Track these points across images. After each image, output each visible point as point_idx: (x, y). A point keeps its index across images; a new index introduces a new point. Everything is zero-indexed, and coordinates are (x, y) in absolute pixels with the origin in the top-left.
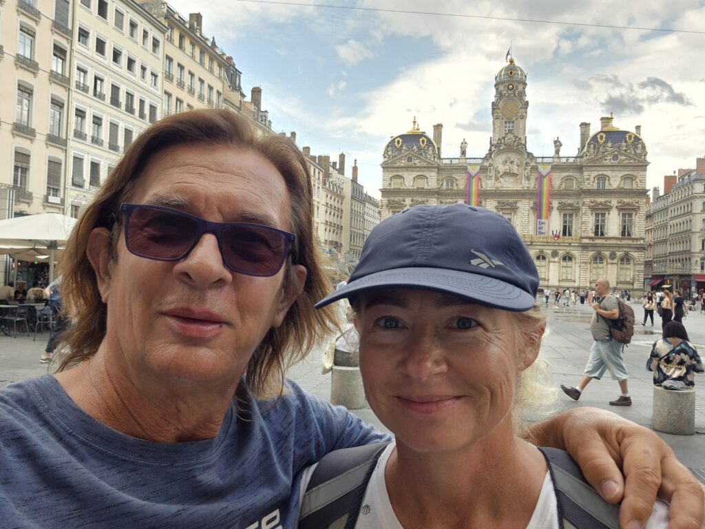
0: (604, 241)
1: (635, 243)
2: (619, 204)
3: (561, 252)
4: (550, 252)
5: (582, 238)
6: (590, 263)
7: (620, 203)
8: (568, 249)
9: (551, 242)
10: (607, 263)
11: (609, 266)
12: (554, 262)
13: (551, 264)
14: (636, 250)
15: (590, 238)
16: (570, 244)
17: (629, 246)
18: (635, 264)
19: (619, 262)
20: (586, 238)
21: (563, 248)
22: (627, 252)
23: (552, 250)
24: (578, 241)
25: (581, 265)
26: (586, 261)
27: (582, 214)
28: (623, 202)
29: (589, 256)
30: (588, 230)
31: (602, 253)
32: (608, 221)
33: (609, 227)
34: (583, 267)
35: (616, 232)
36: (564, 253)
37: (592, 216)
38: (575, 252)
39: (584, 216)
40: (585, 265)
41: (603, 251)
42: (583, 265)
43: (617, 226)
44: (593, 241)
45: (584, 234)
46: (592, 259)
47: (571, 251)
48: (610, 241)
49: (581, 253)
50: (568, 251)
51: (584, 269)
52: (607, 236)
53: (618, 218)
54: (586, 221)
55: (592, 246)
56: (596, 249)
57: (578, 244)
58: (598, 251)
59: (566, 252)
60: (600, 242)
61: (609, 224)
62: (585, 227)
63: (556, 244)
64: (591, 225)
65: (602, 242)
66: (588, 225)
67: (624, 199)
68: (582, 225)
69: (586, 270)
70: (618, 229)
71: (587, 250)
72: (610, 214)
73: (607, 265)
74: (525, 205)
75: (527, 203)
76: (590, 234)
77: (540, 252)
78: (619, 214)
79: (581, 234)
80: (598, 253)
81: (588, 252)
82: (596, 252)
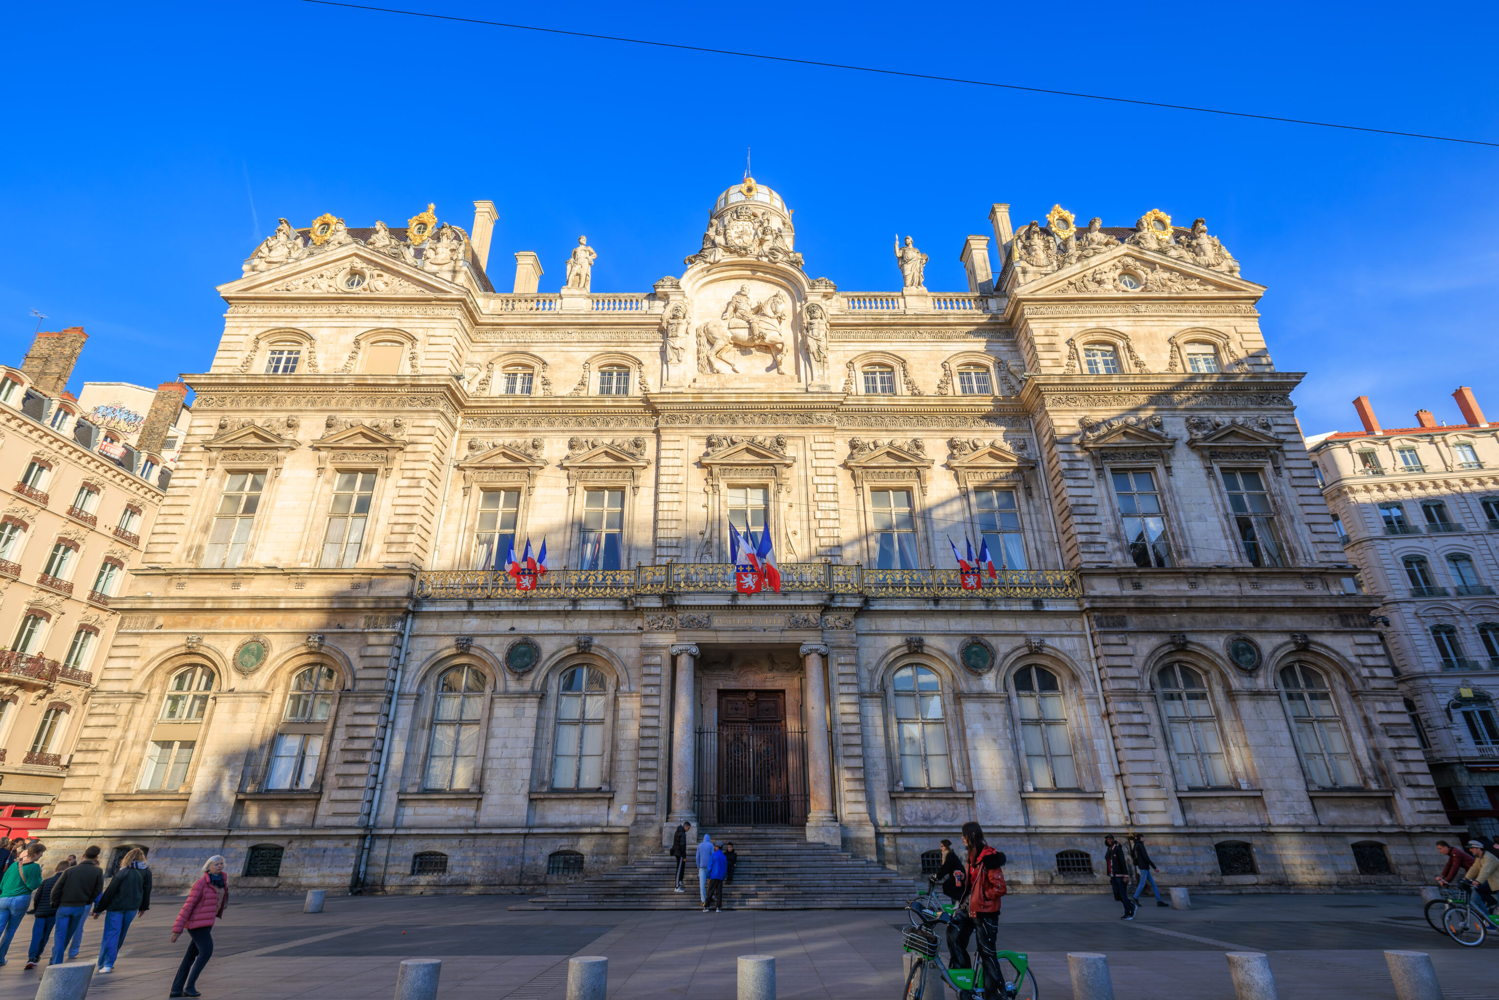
0: (1183, 588)
1: (1319, 590)
2: (1200, 434)
3: (1003, 646)
4: (953, 647)
5: (1083, 574)
6: (1152, 695)
7: (1198, 426)
8: (1037, 626)
9: (949, 599)
10: (1231, 695)
11: (1246, 705)
12: (982, 696)
13: (971, 708)
14: (1337, 624)
15: (1119, 574)
16: (1037, 602)
17: (1303, 608)
18: (1354, 695)
19: (1281, 688)
20: (1103, 572)
21: (1008, 624)
22: (1304, 634)
23: (964, 638)
24: (1070, 591)
25: (1112, 707)
26: (1132, 685)
27: (1058, 478)
28: (1209, 424)
29: (1136, 658)
30: (1099, 539)
31: (1193, 643)
32: (1172, 499)
33: (1184, 525)
34: (1124, 719)
35: (1224, 546)
36: (1018, 648)
37: (1102, 482)
38: (1067, 645)
39: (1071, 482)
40: (1131, 708)
41: (1192, 632)
42: (1123, 707)
43: (1216, 519)
44: (1137, 586)
45: (1088, 556)
46: (1156, 678)
47: (1048, 642)
48: (1211, 586)
49: (1095, 647)
50: (1035, 641)
51: (1134, 731)
52: (1191, 565)
53: (1210, 487)
54: (1081, 501)
55: (1139, 610)
56: (1162, 626)
57: (1073, 603)
58: (1173, 634)
59: (1028, 645)
60: (1169, 591)
61: (1181, 514)
62: (1086, 529)
63: (977, 608)
64: (1110, 518)
65: (1178, 590)
66: (1095, 520)
67: (1212, 414)
68: (1070, 519)
69: (1141, 731)
70: (1228, 533)
71: (1121, 629)
72: (1173, 470)
73: (1234, 700)
74: (819, 454)
75: (827, 446)
76: (1114, 558)
77: (909, 648)
78: (1209, 473)
79: (1077, 561)
80: (1173, 643)
81: (1131, 641)
82: (1166, 638)
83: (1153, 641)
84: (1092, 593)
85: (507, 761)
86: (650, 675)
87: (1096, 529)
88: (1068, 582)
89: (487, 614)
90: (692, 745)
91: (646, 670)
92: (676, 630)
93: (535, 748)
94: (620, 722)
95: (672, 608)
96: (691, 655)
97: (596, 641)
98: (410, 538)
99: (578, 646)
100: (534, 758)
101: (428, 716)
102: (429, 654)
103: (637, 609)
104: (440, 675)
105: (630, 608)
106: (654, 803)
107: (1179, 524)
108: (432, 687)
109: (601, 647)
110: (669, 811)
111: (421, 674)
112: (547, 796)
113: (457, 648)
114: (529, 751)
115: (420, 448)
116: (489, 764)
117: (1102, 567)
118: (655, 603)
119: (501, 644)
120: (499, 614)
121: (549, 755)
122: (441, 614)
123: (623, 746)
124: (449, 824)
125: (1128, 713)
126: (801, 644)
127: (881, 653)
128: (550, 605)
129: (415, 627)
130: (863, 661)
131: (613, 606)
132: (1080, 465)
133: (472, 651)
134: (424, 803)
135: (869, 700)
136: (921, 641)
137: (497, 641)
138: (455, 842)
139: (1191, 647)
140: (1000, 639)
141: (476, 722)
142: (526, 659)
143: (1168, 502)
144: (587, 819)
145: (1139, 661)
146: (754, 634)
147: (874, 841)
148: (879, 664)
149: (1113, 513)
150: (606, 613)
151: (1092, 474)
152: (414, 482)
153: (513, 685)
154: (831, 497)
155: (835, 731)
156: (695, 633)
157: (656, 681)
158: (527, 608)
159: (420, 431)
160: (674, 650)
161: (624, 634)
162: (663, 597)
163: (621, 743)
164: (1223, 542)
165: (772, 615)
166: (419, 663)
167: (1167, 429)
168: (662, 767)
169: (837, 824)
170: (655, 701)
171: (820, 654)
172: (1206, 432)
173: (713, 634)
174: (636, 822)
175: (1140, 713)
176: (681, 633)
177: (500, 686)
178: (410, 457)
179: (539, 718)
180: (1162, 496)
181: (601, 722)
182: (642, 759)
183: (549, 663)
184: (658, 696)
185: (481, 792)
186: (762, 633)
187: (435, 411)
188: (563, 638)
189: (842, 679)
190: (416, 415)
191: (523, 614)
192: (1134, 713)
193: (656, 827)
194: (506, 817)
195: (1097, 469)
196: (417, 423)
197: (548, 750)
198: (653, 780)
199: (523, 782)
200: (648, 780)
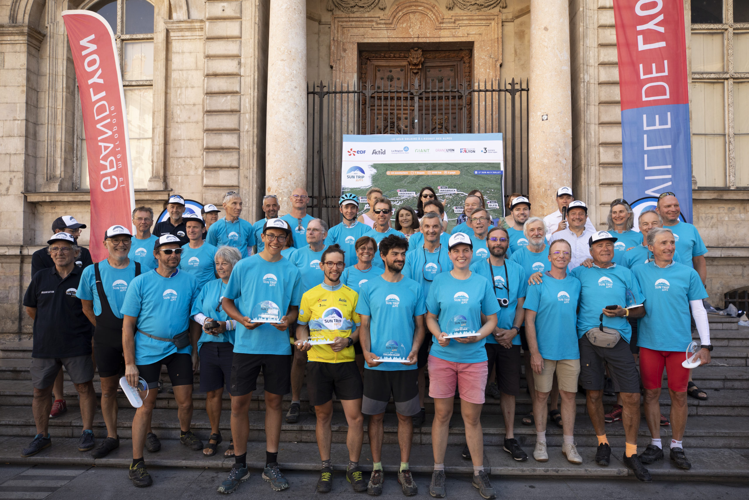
90: (301, 103)
94: (175, 75)
123: (180, 114)
155: (585, 77)
163: (178, 112)
168: (248, 145)
170: (232, 29)
181: (149, 82)
184: (238, 19)
197: (59, 127)
198: (231, 167)
199: (12, 175)
200: (221, 168)
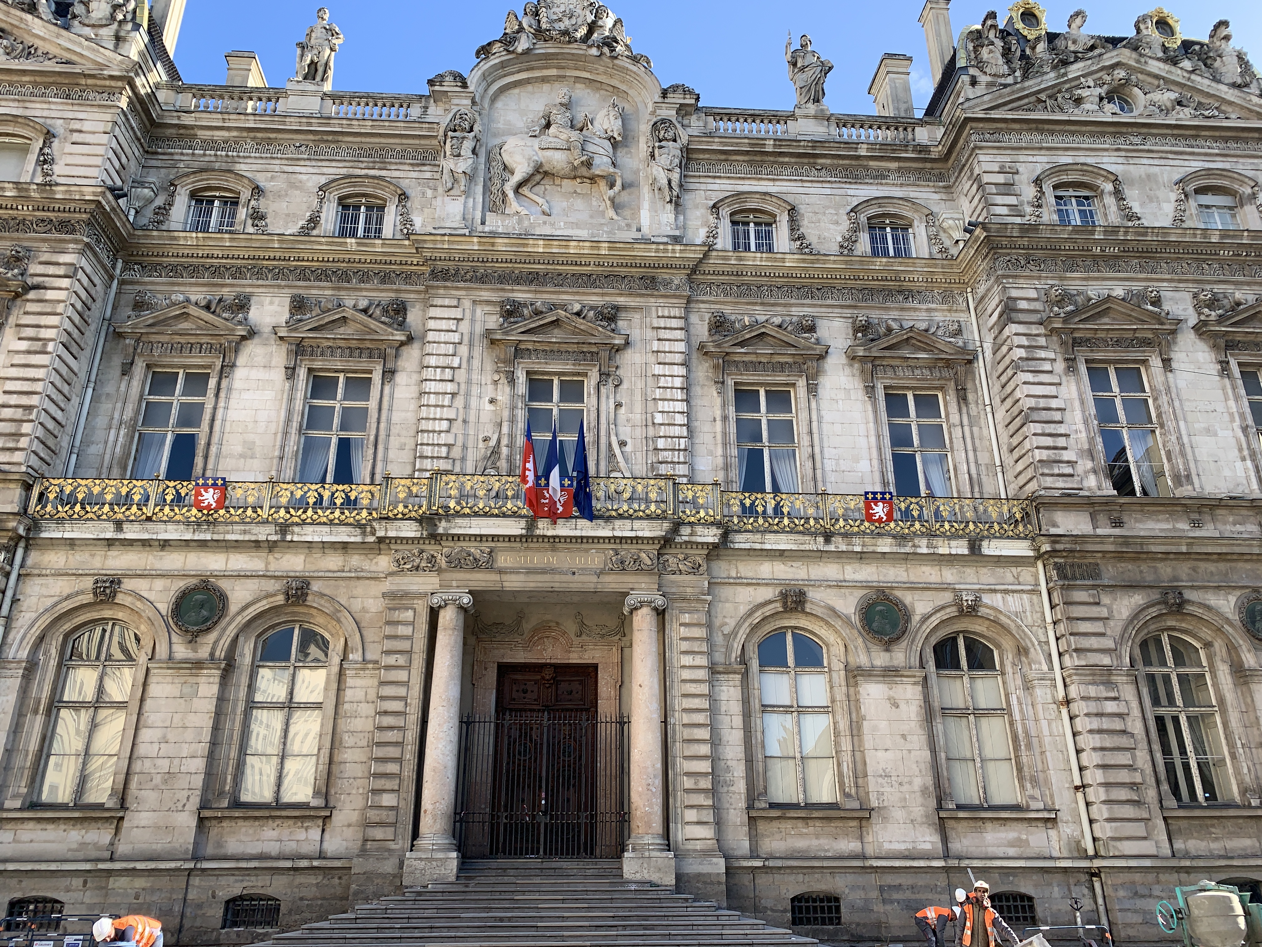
2: (1210, 314)
3: (921, 605)
4: (849, 604)
5: (1040, 505)
6: (1131, 674)
7: (1209, 305)
8: (971, 577)
9: (846, 535)
10: (1242, 676)
12: (887, 675)
13: (871, 691)
15: (1092, 505)
16: (974, 543)
20: (1071, 501)
21: (929, 573)
23: (865, 592)
24: (1021, 528)
25: (1073, 691)
26: (1106, 660)
27: (1010, 372)
28: (1225, 302)
29: (1112, 623)
30: (1066, 456)
31: (1193, 603)
32: (1171, 402)
33: (1185, 439)
34: (1093, 707)
35: (1240, 473)
36: (943, 608)
37: (1072, 379)
38: (1013, 603)
39: (1029, 377)
40: (1102, 691)
41: (1192, 587)
42: (1092, 691)
43: (1230, 433)
44: (1118, 523)
45: (1049, 479)
46: (1137, 651)
47: (986, 599)
48: (1220, 526)
49: (1052, 607)
50: (968, 598)
51: (1106, 724)
52: (1194, 494)
53: (1224, 389)
54: (1042, 403)
55: (1119, 556)
56: (1150, 578)
57: (1026, 544)
58: (1165, 591)
59: (958, 603)
60: (1162, 530)
61: (1182, 424)
62: (1049, 441)
63: (886, 549)
64: (1081, 427)
65: (1175, 529)
66: (1062, 429)
67: (1229, 289)
68: (1025, 429)
69: (1117, 725)
70: (1246, 453)
71: (1091, 582)
72: (1174, 365)
73: (1246, 683)
74: (663, 334)
75: (675, 323)
76: (1086, 484)
77: (785, 605)
78: (1223, 370)
79: (1032, 487)
80: (1165, 603)
81: (1106, 600)
82: (1155, 595)
83: (1138, 599)
84: (1053, 531)
85: (167, 762)
86: (395, 637)
87: (1061, 442)
88: (1019, 516)
89: (145, 543)
90: (455, 739)
91: (389, 630)
92: (440, 571)
93: (214, 743)
94: (346, 706)
95: (434, 537)
96: (461, 608)
97: (316, 586)
98: (26, 428)
99: (288, 596)
100: (211, 757)
101: (45, 695)
102: (49, 602)
103: (381, 540)
104: (67, 636)
105: (371, 539)
106: (394, 825)
107: (1179, 438)
108: (54, 652)
109: (322, 595)
110: (416, 834)
111: (35, 632)
112: (227, 814)
113: (95, 594)
114: (203, 748)
115: (50, 295)
116: (137, 766)
117: (1069, 495)
118: (409, 530)
119: (166, 589)
120: (165, 544)
121: (234, 754)
122: (71, 543)
123: (348, 740)
124: (69, 855)
125: (1098, 699)
126: (627, 594)
127: (743, 610)
128: (245, 532)
129: (29, 562)
130: (717, 622)
131: (343, 535)
132: (1042, 354)
133: (120, 598)
134: (31, 825)
135: (721, 677)
136: (802, 594)
137: (159, 584)
138: (77, 882)
139: (1190, 608)
140: (917, 595)
141: (121, 705)
142: (204, 613)
143: (1165, 407)
144: (290, 847)
145: (1115, 627)
146: (557, 577)
147: (723, 878)
148: (739, 625)
149: (1086, 422)
150: (333, 545)
151: (1060, 366)
152: (37, 345)
153: (181, 651)
154: (679, 395)
155: (671, 720)
156: (468, 576)
157: (405, 645)
158: (208, 537)
159: (51, 270)
160: (435, 601)
161: (358, 578)
162: (420, 520)
163: (346, 737)
164: (1239, 464)
165: (587, 551)
166: (34, 615)
167: (1166, 307)
168: (409, 771)
169: (671, 854)
170: (402, 675)
171: (656, 609)
172: (1220, 312)
173: (494, 577)
174: (363, 852)
175: (1115, 699)
176: (447, 576)
177: (162, 652)
178: (30, 307)
179: (221, 699)
180: (1155, 399)
181: (318, 706)
182: (378, 760)
183: (239, 618)
184: (407, 667)
185: (123, 806)
186: (570, 577)
187: (76, 241)
188: (263, 581)
189: (685, 646)
190: (45, 247)
191: (203, 545)
192: (1107, 699)
193: (394, 861)
194: (160, 843)
195: (1066, 360)
196: (45, 257)
197: (233, 747)
198: (393, 791)
199: (190, 793)
200: (384, 791)
